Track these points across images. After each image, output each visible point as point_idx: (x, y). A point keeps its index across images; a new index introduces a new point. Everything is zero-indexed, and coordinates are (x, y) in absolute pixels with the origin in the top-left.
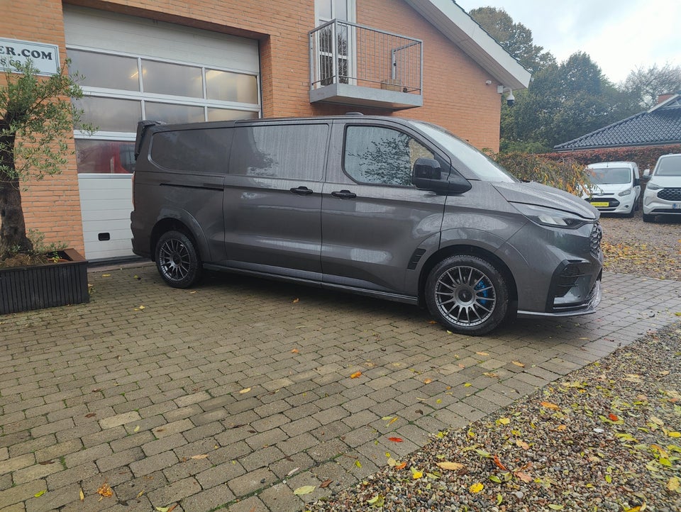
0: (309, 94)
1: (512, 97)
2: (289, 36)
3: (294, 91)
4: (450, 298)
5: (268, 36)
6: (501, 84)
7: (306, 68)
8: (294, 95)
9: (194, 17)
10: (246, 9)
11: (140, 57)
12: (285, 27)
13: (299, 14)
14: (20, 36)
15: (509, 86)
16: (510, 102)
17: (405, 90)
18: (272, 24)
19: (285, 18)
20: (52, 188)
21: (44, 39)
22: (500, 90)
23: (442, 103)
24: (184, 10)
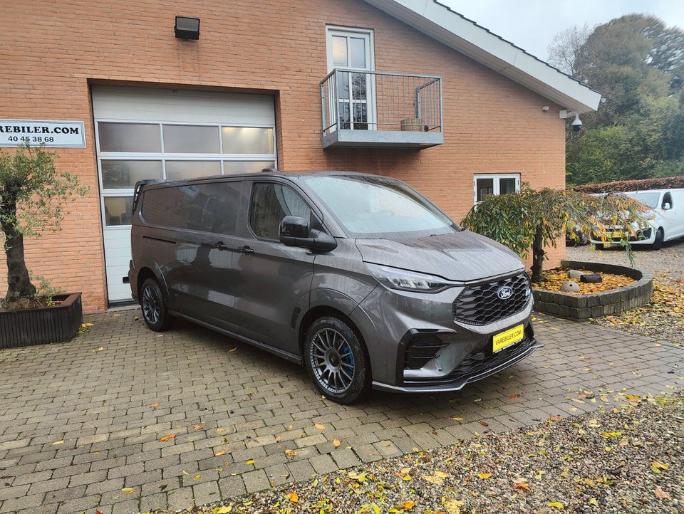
0: (321, 140)
1: (578, 122)
2: (299, 89)
3: (306, 139)
4: (323, 360)
5: (279, 91)
6: (564, 109)
7: (318, 117)
8: (305, 143)
9: (203, 83)
10: (255, 70)
11: (161, 123)
12: (295, 81)
13: (310, 67)
14: (53, 117)
15: (574, 110)
16: (577, 128)
17: (427, 129)
18: (283, 80)
19: (295, 73)
20: (78, 240)
21: (72, 117)
22: (563, 115)
23: (484, 136)
24: (195, 78)
